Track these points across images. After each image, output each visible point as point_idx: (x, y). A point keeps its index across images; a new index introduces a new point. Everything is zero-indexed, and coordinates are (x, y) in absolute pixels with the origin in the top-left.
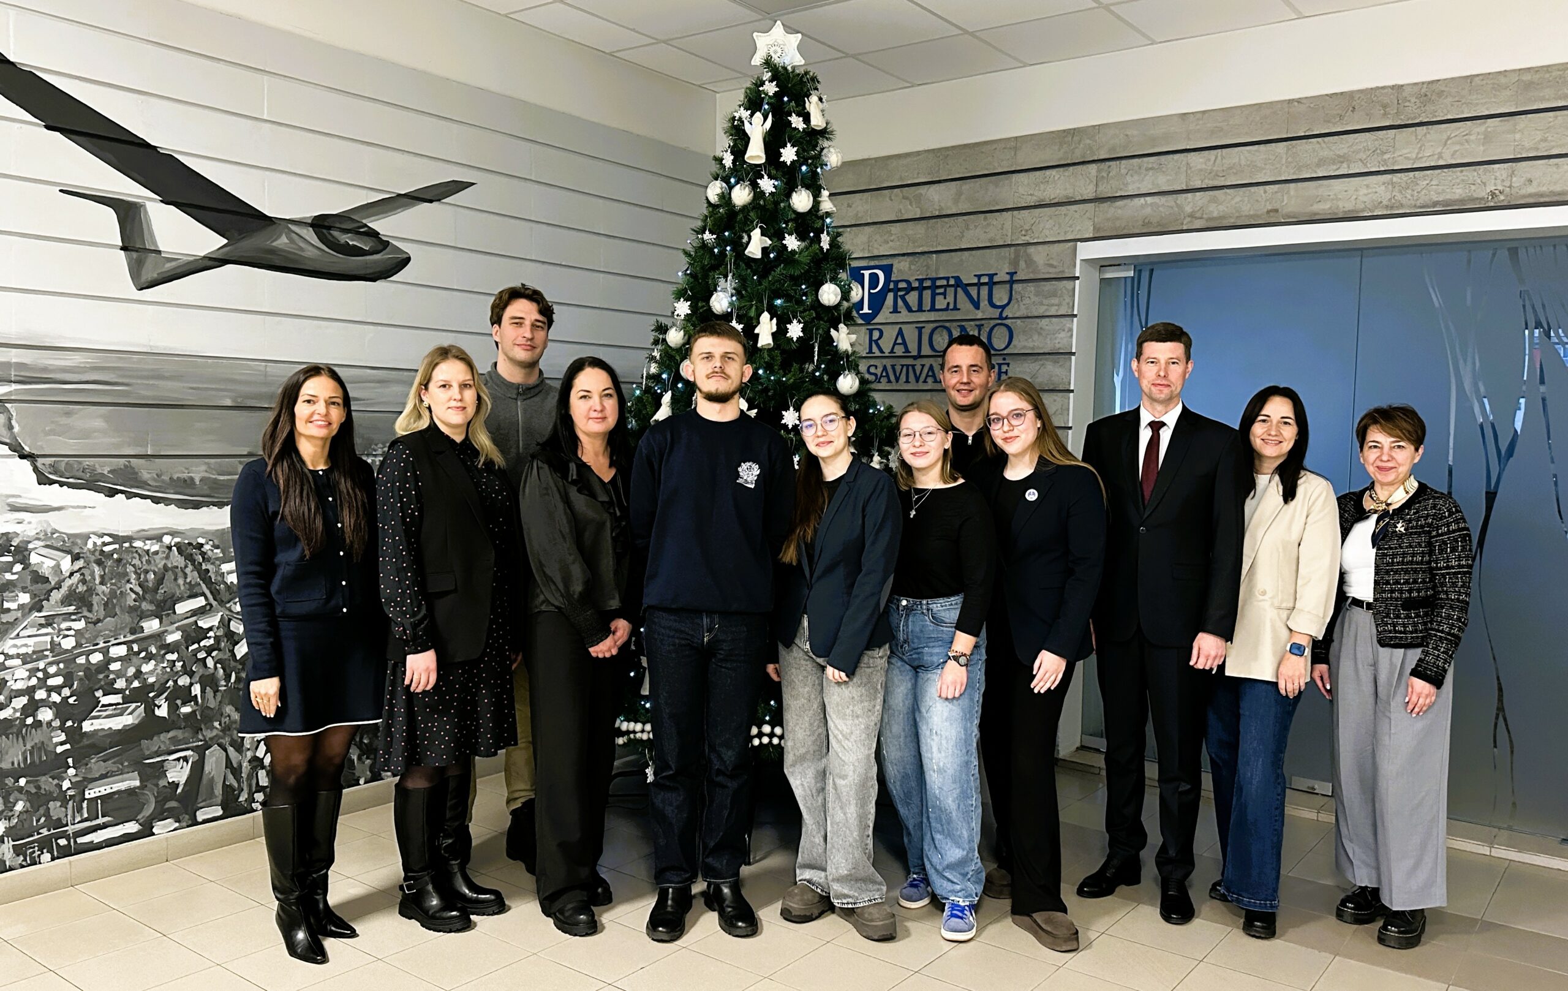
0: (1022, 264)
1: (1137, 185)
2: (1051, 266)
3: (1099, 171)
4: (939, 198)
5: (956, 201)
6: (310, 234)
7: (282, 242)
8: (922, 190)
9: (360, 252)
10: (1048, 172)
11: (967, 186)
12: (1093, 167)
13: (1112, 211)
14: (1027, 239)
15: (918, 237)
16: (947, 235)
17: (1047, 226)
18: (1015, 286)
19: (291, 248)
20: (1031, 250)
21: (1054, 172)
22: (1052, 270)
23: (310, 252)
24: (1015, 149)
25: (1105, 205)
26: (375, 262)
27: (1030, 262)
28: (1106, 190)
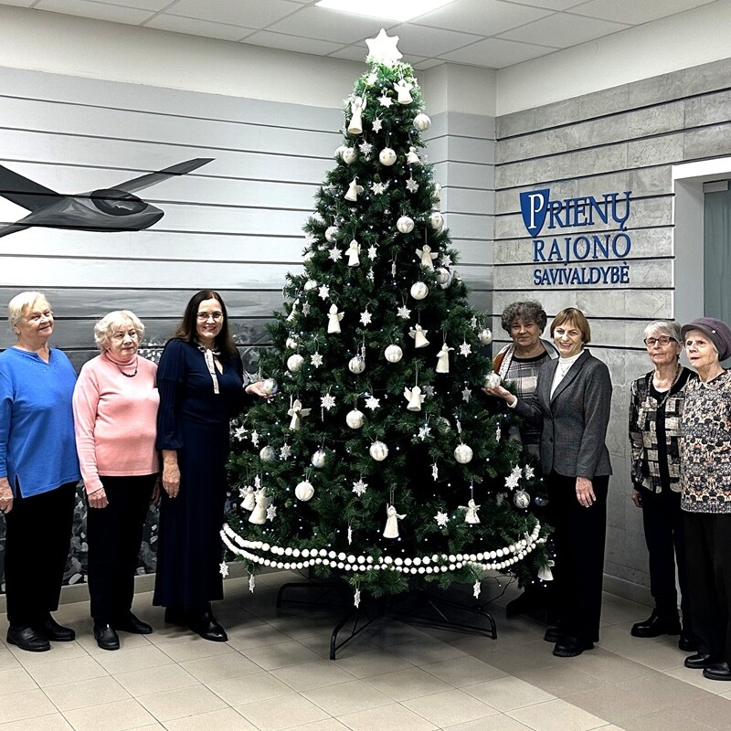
0: (635, 185)
1: (713, 116)
2: (655, 185)
3: (686, 106)
4: (579, 135)
5: (590, 137)
6: (90, 204)
7: (70, 210)
8: (568, 130)
9: (127, 212)
10: (651, 110)
11: (597, 124)
12: (681, 105)
13: (696, 138)
14: (638, 164)
15: (566, 167)
16: (584, 164)
17: (651, 153)
18: (631, 203)
19: (76, 213)
20: (641, 173)
21: (654, 109)
22: (655, 189)
23: (90, 215)
24: (629, 93)
25: (691, 134)
26: (138, 218)
27: (640, 184)
28: (690, 122)
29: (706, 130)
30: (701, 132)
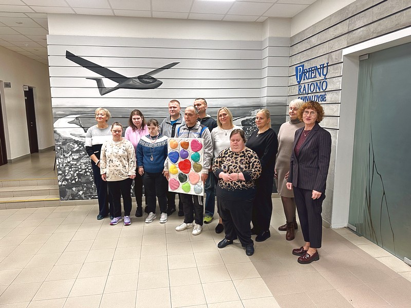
1: (359, 24)
2: (336, 59)
3: (349, 21)
5: (317, 41)
8: (311, 39)
9: (150, 83)
13: (352, 36)
14: (332, 50)
17: (336, 45)
19: (133, 84)
20: (332, 53)
21: (338, 25)
23: (138, 84)
27: (332, 59)
28: (351, 28)
29: (356, 31)
30: (354, 32)
